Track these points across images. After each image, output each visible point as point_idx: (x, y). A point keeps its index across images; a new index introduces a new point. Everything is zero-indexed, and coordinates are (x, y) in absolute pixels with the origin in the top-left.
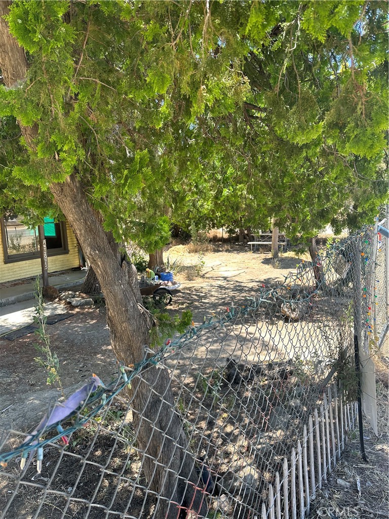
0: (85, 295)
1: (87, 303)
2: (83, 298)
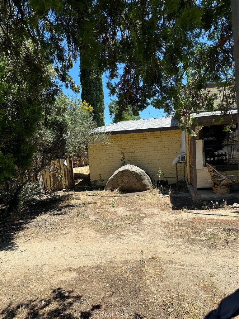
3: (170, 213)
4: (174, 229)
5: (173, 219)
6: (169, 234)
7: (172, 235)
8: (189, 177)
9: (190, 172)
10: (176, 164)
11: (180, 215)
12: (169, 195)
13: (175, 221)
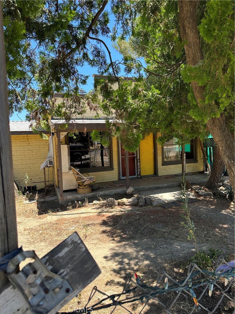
0: (207, 189)
1: (209, 195)
2: (206, 191)
3: (35, 219)
4: (38, 235)
5: (38, 224)
6: (32, 240)
7: (34, 241)
8: (56, 180)
9: (58, 176)
10: (44, 169)
11: (45, 219)
12: (36, 201)
13: (39, 226)
